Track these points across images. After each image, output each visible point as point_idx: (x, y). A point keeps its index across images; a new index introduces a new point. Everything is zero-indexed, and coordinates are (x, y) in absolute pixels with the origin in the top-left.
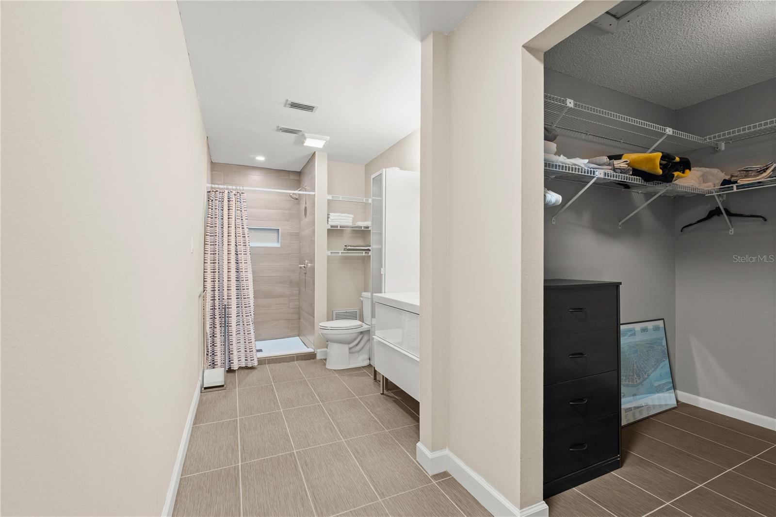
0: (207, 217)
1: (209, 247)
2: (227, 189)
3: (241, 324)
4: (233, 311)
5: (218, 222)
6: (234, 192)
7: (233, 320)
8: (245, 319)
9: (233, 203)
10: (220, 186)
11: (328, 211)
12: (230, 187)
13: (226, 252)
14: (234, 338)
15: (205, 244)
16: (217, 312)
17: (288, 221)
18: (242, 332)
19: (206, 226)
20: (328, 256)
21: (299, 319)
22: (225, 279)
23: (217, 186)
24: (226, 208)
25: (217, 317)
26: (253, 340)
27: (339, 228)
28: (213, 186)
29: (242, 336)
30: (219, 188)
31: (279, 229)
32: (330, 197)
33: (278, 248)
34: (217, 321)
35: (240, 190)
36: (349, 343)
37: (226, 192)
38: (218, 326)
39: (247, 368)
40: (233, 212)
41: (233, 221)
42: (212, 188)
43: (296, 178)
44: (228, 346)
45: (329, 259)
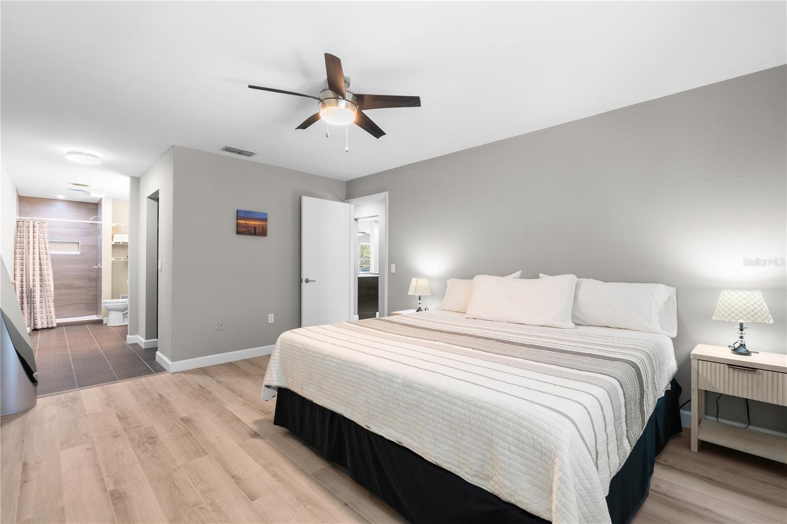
0: (16, 236)
1: (18, 256)
2: (32, 220)
3: (44, 302)
4: (37, 294)
5: (25, 240)
6: (38, 222)
7: (37, 300)
8: (47, 299)
9: (37, 229)
10: (27, 218)
11: (113, 232)
12: (34, 218)
13: (31, 259)
14: (38, 310)
15: (15, 254)
16: (25, 294)
17: (87, 236)
18: (44, 307)
19: (16, 242)
20: (112, 261)
21: (97, 303)
22: (31, 275)
23: (24, 218)
24: (31, 232)
25: (25, 297)
26: (54, 317)
27: (121, 244)
28: (21, 218)
29: (44, 310)
30: (26, 219)
31: (79, 243)
32: (114, 225)
33: (79, 255)
34: (25, 300)
35: (43, 220)
36: (123, 311)
37: (32, 222)
38: (25, 303)
39: (48, 328)
40: (37, 234)
41: (37, 240)
42: (20, 219)
43: (95, 207)
44: (34, 315)
45: (113, 263)
